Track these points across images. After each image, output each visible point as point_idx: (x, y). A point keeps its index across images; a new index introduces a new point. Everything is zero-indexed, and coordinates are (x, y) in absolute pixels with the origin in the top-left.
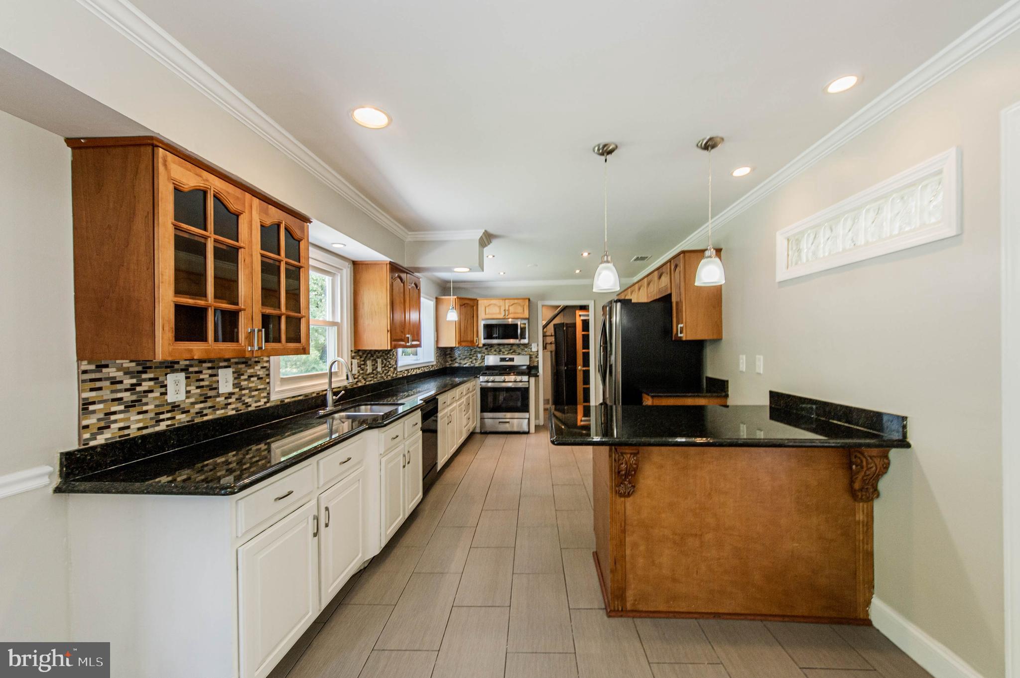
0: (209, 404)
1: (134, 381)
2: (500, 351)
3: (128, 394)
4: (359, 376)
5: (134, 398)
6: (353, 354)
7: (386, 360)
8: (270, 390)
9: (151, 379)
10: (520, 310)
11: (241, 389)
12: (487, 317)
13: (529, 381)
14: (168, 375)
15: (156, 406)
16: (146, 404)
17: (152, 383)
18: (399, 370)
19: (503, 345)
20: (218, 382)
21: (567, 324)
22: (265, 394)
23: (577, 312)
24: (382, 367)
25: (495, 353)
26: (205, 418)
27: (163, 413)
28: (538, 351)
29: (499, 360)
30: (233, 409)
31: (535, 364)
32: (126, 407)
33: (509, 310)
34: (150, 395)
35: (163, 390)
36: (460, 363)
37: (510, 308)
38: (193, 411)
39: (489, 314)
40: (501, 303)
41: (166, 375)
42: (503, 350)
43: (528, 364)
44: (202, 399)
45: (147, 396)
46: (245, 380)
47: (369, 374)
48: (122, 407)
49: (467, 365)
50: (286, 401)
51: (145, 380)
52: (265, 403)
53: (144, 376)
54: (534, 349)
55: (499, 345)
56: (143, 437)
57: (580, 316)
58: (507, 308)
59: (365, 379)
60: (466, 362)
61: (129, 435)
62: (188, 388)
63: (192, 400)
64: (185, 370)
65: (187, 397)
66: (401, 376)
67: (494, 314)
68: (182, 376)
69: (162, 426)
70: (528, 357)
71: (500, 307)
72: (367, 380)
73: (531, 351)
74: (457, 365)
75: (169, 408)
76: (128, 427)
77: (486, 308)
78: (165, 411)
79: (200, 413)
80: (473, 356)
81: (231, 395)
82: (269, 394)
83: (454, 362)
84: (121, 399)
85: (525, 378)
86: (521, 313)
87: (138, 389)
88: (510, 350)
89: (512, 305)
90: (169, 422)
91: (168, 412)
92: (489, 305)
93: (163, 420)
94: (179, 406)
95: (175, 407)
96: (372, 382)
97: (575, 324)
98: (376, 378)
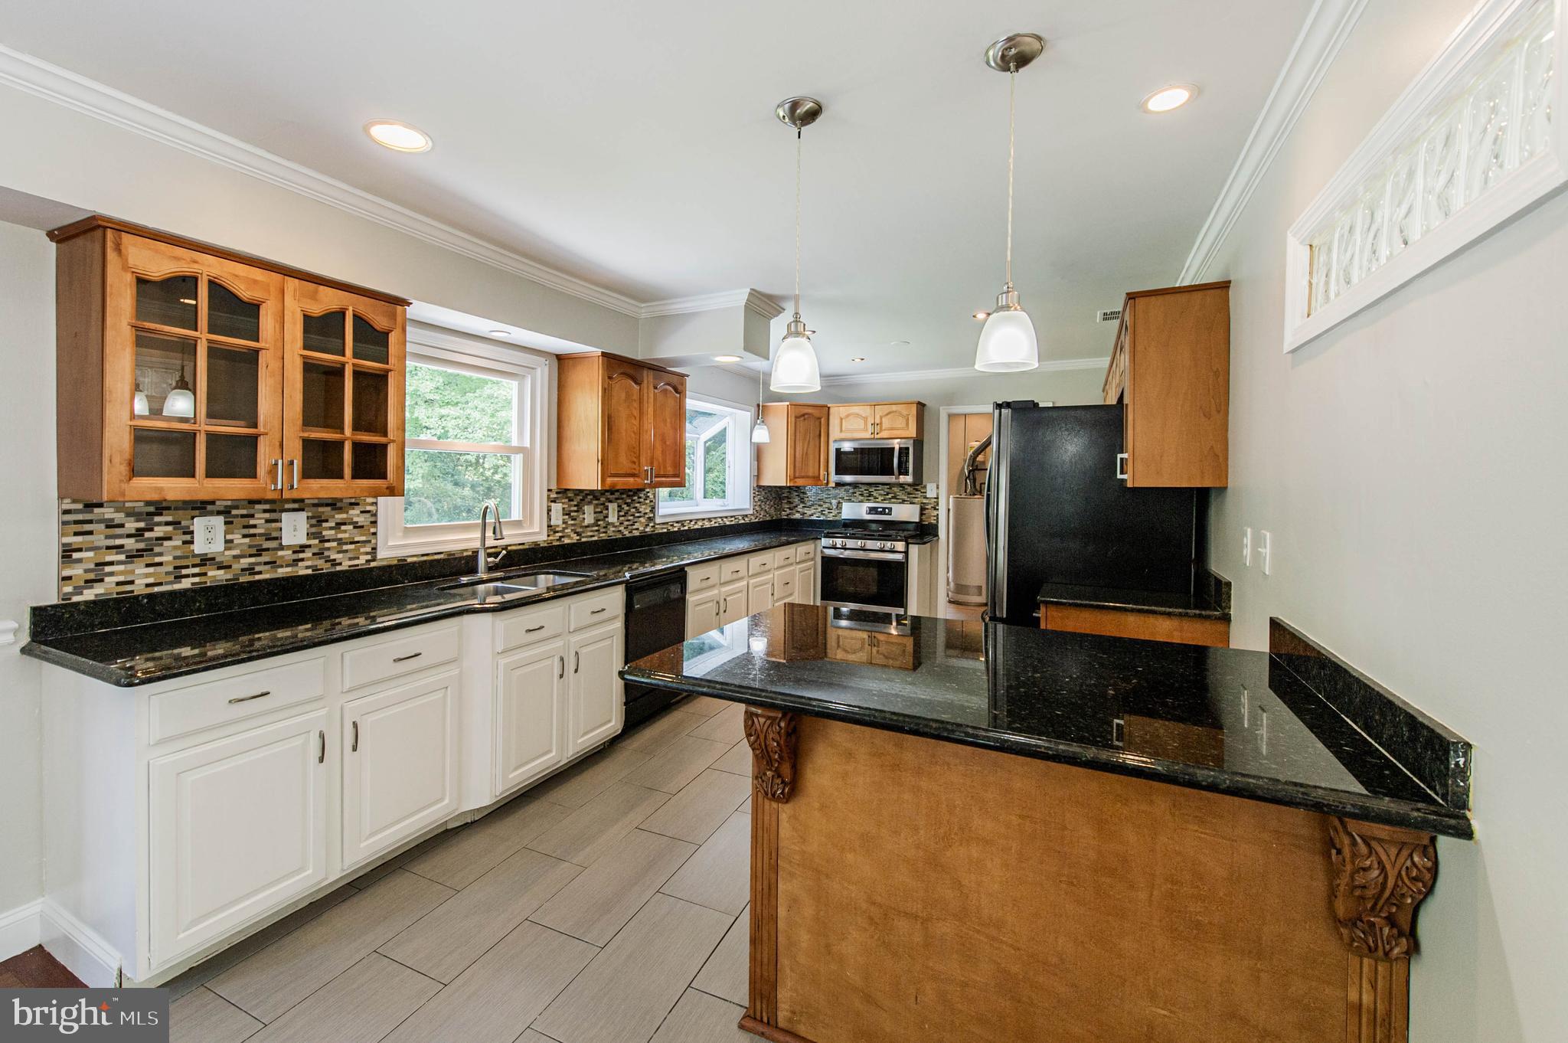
0: (265, 558)
1: (142, 525)
2: (870, 495)
3: (132, 540)
4: (564, 529)
5: (142, 546)
6: (554, 495)
7: (628, 505)
8: (376, 544)
9: (167, 524)
10: (900, 422)
11: (323, 541)
12: (843, 437)
13: (906, 553)
14: (195, 519)
15: (175, 558)
16: (161, 554)
17: (170, 528)
18: (658, 520)
19: (876, 484)
20: (281, 529)
22: (369, 549)
24: (619, 516)
25: (861, 498)
26: (258, 577)
27: (187, 567)
28: (937, 498)
29: (866, 510)
30: (307, 567)
31: (933, 520)
32: (127, 557)
33: (881, 423)
34: (166, 543)
35: (188, 537)
36: (804, 514)
37: (883, 420)
38: (237, 567)
39: (848, 430)
40: (868, 411)
41: (193, 518)
42: (874, 494)
43: (917, 520)
44: (254, 551)
45: (162, 545)
46: (331, 528)
47: (587, 527)
48: (122, 557)
49: (814, 518)
50: (409, 560)
51: (159, 524)
52: (368, 561)
53: (157, 519)
54: (931, 492)
55: (870, 484)
56: (150, 596)
58: (877, 421)
59: (578, 534)
60: (813, 511)
61: (132, 592)
62: (229, 537)
63: (236, 552)
64: (225, 512)
65: (226, 549)
66: (665, 530)
67: (855, 431)
68: (221, 519)
69: (186, 584)
70: (917, 508)
71: (865, 419)
72: (583, 535)
73: (925, 498)
74: (798, 516)
75: (197, 561)
76: (132, 582)
77: (841, 419)
78: (190, 564)
79: (250, 570)
80: (825, 502)
81: (303, 548)
82: (374, 549)
83: (794, 511)
84: (122, 546)
85: (900, 546)
86: (902, 429)
87: (147, 535)
88: (887, 494)
89: (887, 414)
90: (197, 580)
91: (194, 566)
92: (847, 415)
93: (187, 576)
94: (213, 559)
95: (205, 560)
96: (596, 538)
98: (606, 532)
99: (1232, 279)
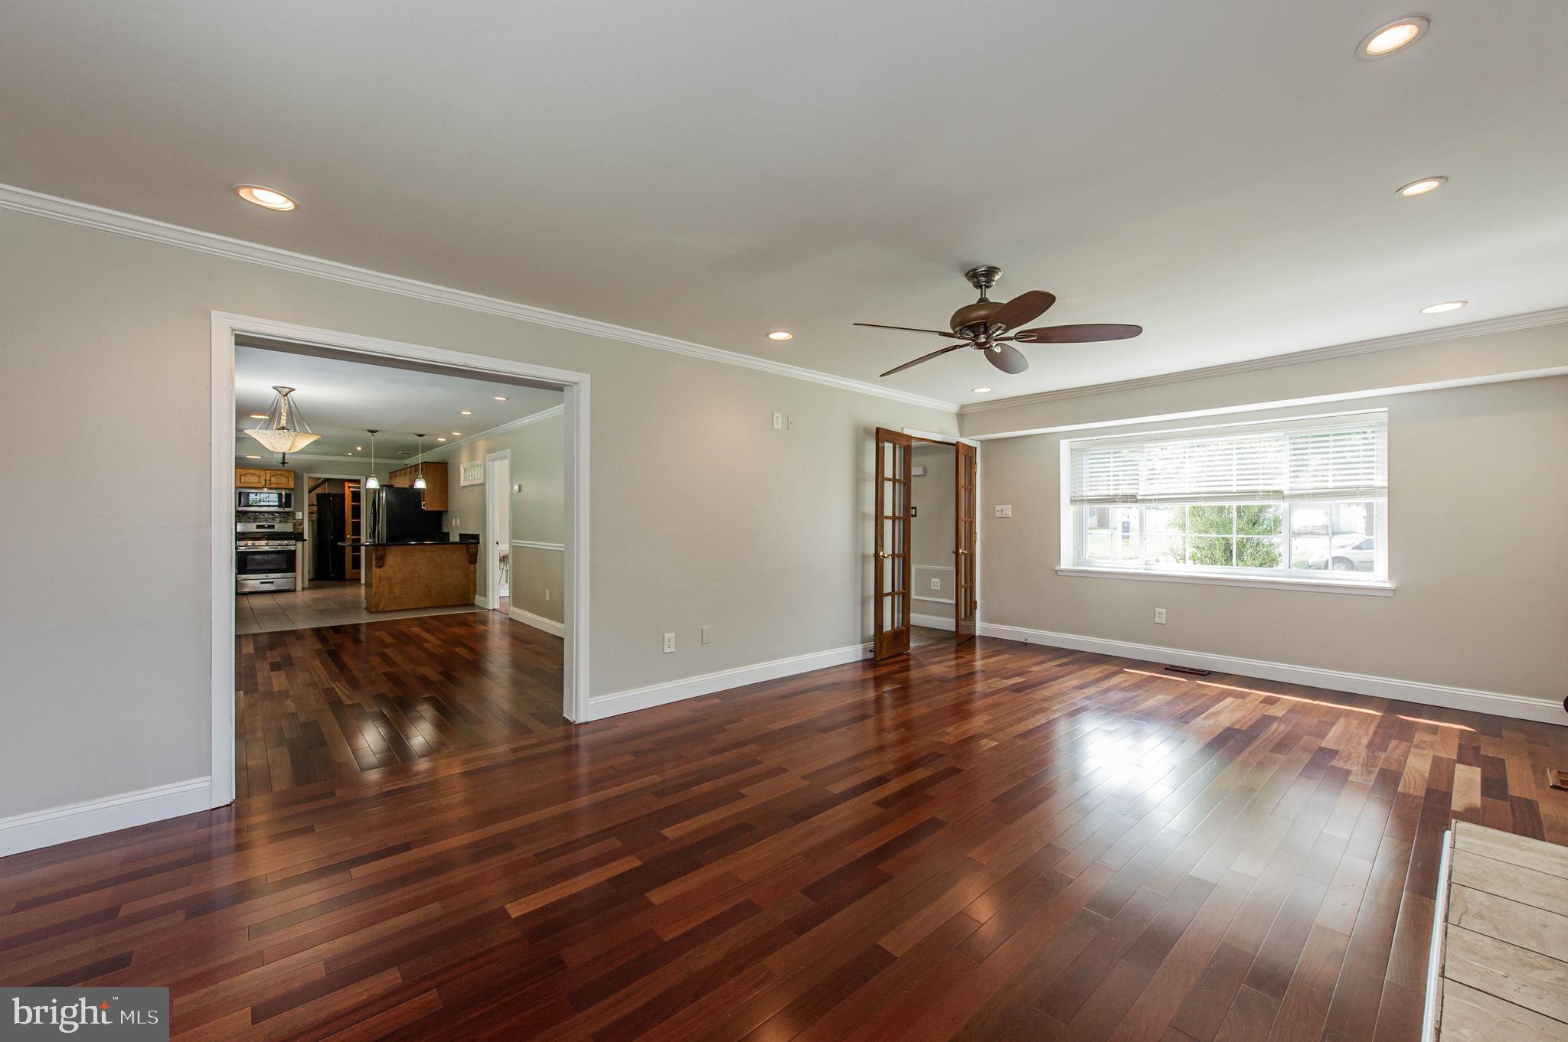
2: (257, 519)
10: (283, 480)
12: (242, 485)
13: (294, 545)
19: (261, 512)
21: (333, 494)
23: (346, 483)
25: (250, 521)
28: (303, 519)
29: (255, 527)
31: (300, 531)
33: (270, 480)
37: (273, 478)
39: (245, 482)
40: (261, 473)
42: (260, 518)
43: (292, 531)
54: (299, 516)
55: (256, 512)
57: (350, 487)
58: (268, 478)
67: (252, 483)
70: (292, 525)
71: (259, 477)
73: (295, 520)
77: (241, 476)
85: (293, 542)
86: (286, 484)
89: (275, 475)
92: (245, 474)
97: (344, 494)
99: (448, 462)
